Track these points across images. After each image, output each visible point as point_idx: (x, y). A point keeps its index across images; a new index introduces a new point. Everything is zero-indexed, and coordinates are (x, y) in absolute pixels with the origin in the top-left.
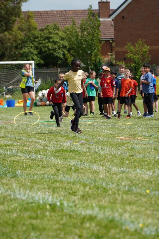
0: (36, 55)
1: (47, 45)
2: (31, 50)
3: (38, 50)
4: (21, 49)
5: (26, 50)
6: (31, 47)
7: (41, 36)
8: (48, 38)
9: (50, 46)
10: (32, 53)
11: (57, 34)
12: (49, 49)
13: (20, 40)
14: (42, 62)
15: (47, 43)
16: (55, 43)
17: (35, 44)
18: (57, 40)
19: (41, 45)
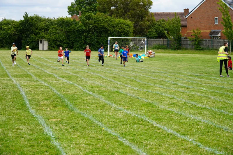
0: (155, 32)
1: (159, 28)
2: (152, 30)
3: (156, 30)
4: (148, 29)
5: (150, 30)
6: (153, 29)
7: (157, 24)
8: (160, 25)
9: (161, 28)
10: (153, 31)
11: (164, 23)
12: (160, 30)
13: (148, 25)
14: (157, 35)
15: (159, 27)
16: (163, 27)
17: (155, 27)
18: (164, 26)
19: (157, 28)
